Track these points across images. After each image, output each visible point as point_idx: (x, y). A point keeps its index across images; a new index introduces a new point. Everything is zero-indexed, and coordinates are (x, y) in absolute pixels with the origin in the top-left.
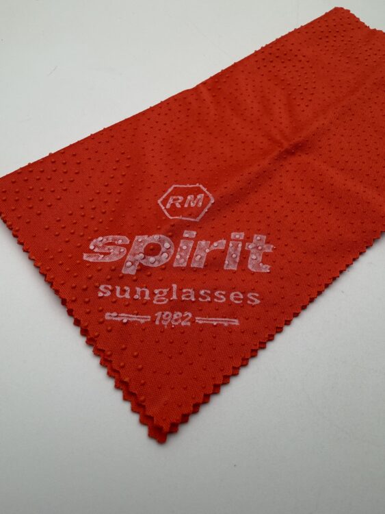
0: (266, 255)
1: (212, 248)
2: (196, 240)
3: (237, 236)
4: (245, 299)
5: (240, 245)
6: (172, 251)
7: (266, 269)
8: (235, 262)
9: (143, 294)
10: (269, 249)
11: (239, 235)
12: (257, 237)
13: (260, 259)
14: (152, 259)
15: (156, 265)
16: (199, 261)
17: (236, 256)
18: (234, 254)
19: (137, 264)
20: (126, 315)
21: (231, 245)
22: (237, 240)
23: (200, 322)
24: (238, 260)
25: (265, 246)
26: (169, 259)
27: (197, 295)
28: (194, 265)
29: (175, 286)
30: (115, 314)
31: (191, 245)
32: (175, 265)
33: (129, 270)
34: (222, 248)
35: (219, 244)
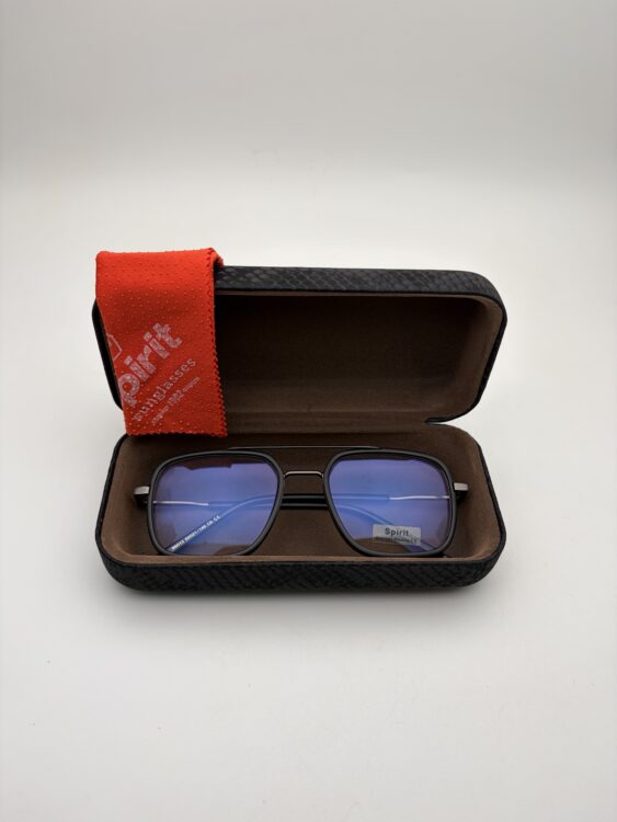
1: (147, 356)
2: (135, 360)
4: (189, 366)
9: (152, 402)
10: (167, 328)
11: (148, 336)
16: (150, 367)
17: (161, 348)
18: (158, 348)
22: (151, 340)
27: (171, 382)
35: (147, 350)
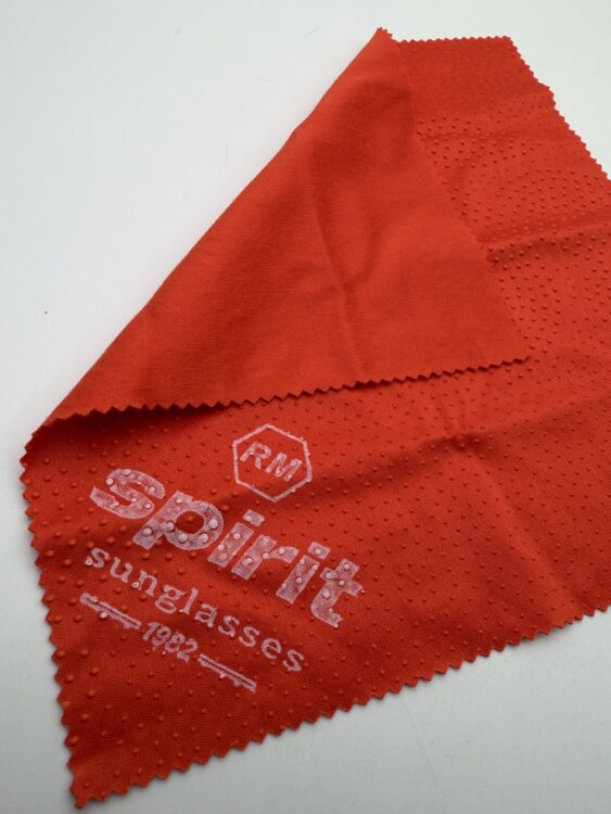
0: (345, 598)
3: (318, 551)
5: (315, 567)
6: (217, 535)
7: (334, 620)
8: (296, 590)
12: (346, 564)
13: (334, 601)
14: (183, 536)
15: (185, 547)
19: (159, 535)
20: (110, 607)
21: (302, 561)
23: (204, 664)
24: (301, 588)
25: (350, 584)
26: (207, 545)
28: (237, 570)
29: (195, 592)
30: (95, 599)
31: (247, 536)
32: (211, 559)
33: (145, 540)
34: (288, 560)
